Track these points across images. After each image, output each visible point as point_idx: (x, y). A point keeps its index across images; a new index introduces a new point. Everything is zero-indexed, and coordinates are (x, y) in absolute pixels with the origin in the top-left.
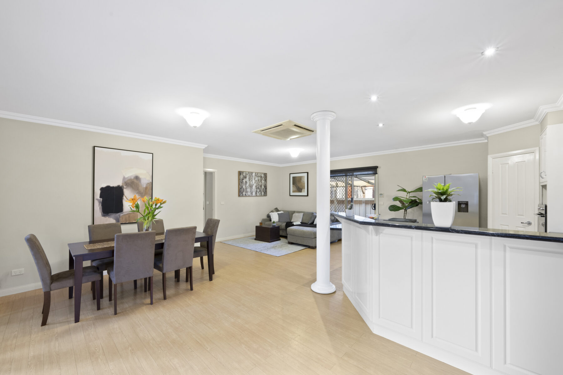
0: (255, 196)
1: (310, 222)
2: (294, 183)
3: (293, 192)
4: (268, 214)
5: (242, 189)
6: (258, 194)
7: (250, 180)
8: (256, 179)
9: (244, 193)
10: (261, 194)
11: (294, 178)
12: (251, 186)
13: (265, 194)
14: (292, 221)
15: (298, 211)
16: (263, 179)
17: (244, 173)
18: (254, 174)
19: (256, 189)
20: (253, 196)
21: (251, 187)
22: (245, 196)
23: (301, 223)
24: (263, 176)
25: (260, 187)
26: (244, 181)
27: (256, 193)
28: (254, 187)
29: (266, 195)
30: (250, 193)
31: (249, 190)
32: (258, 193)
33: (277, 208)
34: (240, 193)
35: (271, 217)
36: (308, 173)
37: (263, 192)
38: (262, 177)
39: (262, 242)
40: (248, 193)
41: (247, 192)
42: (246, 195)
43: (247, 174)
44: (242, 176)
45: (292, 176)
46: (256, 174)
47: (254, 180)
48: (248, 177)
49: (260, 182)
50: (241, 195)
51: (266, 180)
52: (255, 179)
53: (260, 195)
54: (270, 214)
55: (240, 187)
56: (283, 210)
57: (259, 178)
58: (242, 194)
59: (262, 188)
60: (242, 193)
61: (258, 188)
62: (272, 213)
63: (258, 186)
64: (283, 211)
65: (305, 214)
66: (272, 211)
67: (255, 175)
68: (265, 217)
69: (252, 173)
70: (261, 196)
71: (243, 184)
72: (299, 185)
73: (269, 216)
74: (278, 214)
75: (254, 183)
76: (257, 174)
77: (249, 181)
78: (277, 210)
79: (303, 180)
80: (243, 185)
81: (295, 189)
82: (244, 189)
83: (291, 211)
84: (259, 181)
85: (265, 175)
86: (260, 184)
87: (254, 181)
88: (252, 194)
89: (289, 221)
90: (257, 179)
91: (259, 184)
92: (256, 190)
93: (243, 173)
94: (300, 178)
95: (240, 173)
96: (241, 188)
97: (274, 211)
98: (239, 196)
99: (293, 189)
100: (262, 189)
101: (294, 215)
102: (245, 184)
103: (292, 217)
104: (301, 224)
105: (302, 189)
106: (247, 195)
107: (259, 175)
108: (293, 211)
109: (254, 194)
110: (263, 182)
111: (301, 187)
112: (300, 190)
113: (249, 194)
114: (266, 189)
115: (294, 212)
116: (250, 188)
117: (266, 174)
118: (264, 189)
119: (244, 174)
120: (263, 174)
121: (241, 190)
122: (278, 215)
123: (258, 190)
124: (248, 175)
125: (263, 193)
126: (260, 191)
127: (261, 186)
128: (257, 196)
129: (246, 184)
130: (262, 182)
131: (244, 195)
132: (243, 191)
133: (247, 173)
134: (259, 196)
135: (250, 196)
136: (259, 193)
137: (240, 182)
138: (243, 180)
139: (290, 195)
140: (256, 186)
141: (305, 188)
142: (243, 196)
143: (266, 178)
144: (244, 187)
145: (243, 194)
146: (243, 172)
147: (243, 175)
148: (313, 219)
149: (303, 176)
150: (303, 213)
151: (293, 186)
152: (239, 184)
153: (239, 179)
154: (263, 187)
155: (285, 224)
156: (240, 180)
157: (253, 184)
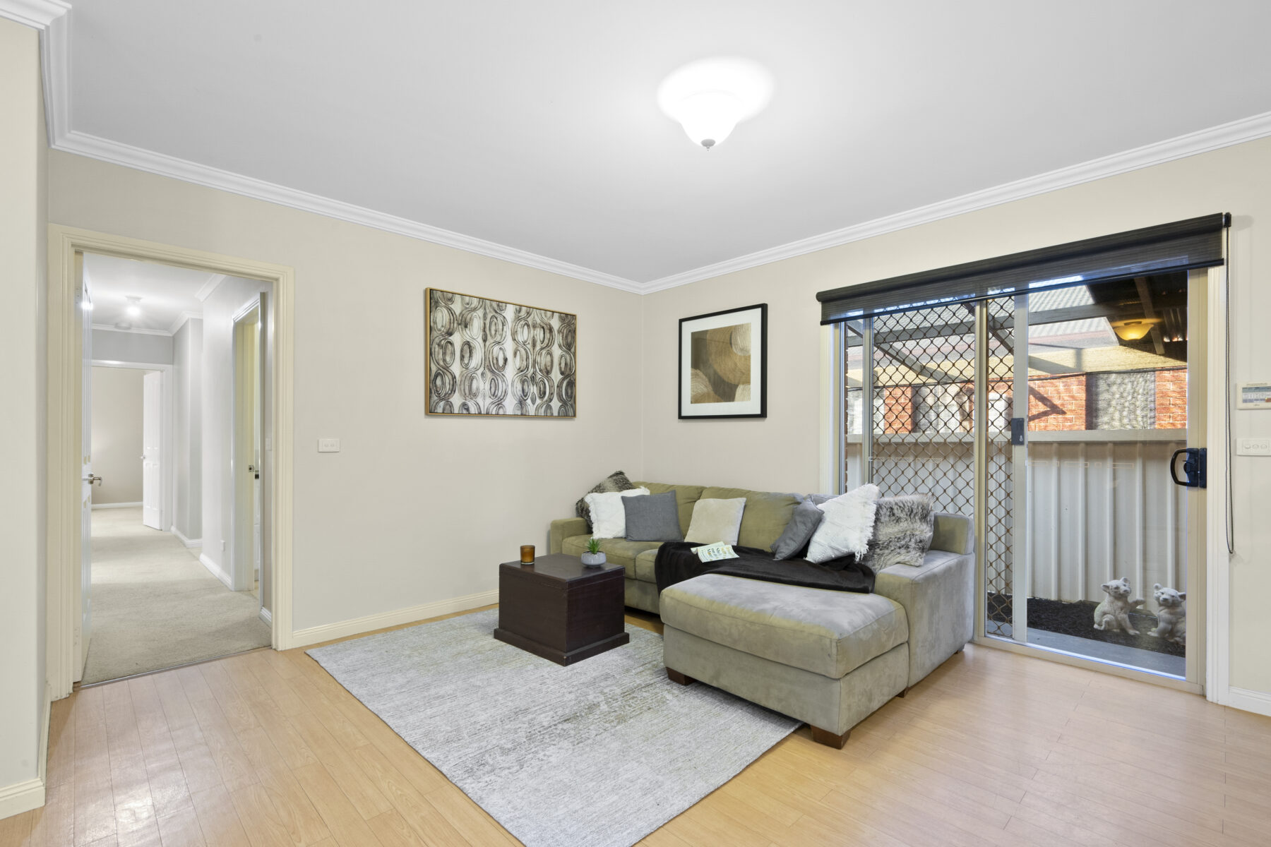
0: (514, 416)
1: (786, 550)
2: (696, 364)
3: (696, 400)
4: (582, 500)
5: (447, 379)
6: (531, 409)
7: (490, 340)
8: (520, 338)
9: (456, 400)
10: (549, 407)
11: (698, 339)
12: (494, 368)
13: (568, 409)
14: (688, 539)
15: (720, 489)
16: (558, 339)
17: (457, 298)
18: (509, 313)
19: (523, 382)
20: (505, 416)
21: (492, 372)
22: (460, 415)
23: (736, 549)
24: (556, 323)
25: (539, 376)
26: (457, 339)
27: (522, 403)
28: (510, 372)
29: (571, 413)
30: (489, 401)
31: (481, 385)
32: (533, 401)
33: (621, 473)
34: (435, 398)
35: (593, 516)
36: (764, 307)
37: (555, 399)
38: (551, 330)
39: (527, 656)
40: (480, 400)
41: (476, 395)
42: (464, 406)
43: (475, 309)
44: (442, 317)
45: (690, 328)
46: (523, 313)
47: (509, 338)
48: (477, 325)
49: (544, 352)
50: (440, 410)
51: (569, 346)
52: (514, 334)
53: (542, 412)
54: (588, 499)
55: (434, 369)
56: (649, 481)
57: (539, 334)
58: (442, 404)
59: (549, 380)
60: (446, 398)
61: (533, 378)
62: (595, 495)
63: (531, 371)
64: (647, 485)
65: (754, 503)
66: (599, 489)
67: (518, 319)
68: (567, 513)
69: (500, 306)
70: (548, 416)
71: (453, 353)
72: (723, 367)
73: (583, 510)
74: (623, 499)
75: (510, 355)
76: (528, 314)
77: (485, 341)
78: (621, 481)
79: (739, 341)
80: (448, 359)
81: (704, 387)
82: (454, 378)
83: (687, 488)
84: (534, 345)
85: (569, 321)
86: (543, 360)
87: (509, 346)
88: (499, 403)
89: (672, 535)
90: (524, 335)
91: (535, 362)
92: (519, 387)
93: (451, 300)
94: (729, 335)
95: (433, 299)
96: (436, 376)
97: (609, 484)
98: (430, 411)
99: (693, 390)
100: (551, 387)
101: (699, 504)
102: (462, 357)
103: (690, 515)
104: (736, 556)
105: (736, 386)
106: (473, 410)
107: (536, 317)
108: (697, 488)
109: (510, 405)
110: (557, 352)
111: (730, 378)
112: (725, 391)
113: (485, 403)
114: (572, 384)
115: (699, 493)
116: (489, 375)
117: (574, 317)
118: (559, 386)
119: (457, 307)
120: (556, 315)
121: (439, 382)
122: (622, 507)
123: (534, 390)
124: (480, 313)
125: (556, 404)
126: (542, 395)
127: (548, 372)
128: (524, 416)
129: (467, 355)
130: (550, 354)
131: (456, 411)
132: (453, 391)
133: (475, 302)
134: (536, 417)
135: (488, 414)
136: (538, 401)
137: (437, 342)
138: (450, 334)
139: (681, 417)
140: (520, 370)
141: (748, 382)
142: (449, 412)
143: (574, 338)
144: (456, 368)
145: (451, 406)
146: (449, 297)
147: (450, 310)
148: (802, 531)
149: (742, 326)
150: (742, 500)
151: (694, 376)
152: (430, 354)
153: (430, 328)
154: (556, 376)
155: (656, 551)
156: (435, 334)
157: (506, 360)
